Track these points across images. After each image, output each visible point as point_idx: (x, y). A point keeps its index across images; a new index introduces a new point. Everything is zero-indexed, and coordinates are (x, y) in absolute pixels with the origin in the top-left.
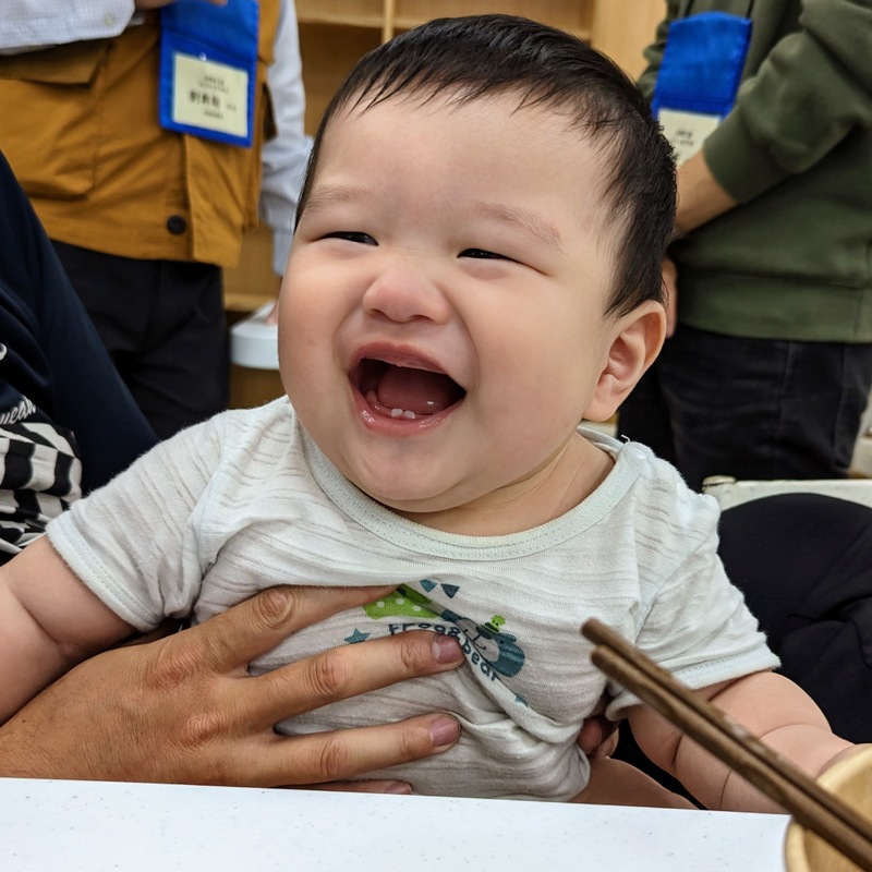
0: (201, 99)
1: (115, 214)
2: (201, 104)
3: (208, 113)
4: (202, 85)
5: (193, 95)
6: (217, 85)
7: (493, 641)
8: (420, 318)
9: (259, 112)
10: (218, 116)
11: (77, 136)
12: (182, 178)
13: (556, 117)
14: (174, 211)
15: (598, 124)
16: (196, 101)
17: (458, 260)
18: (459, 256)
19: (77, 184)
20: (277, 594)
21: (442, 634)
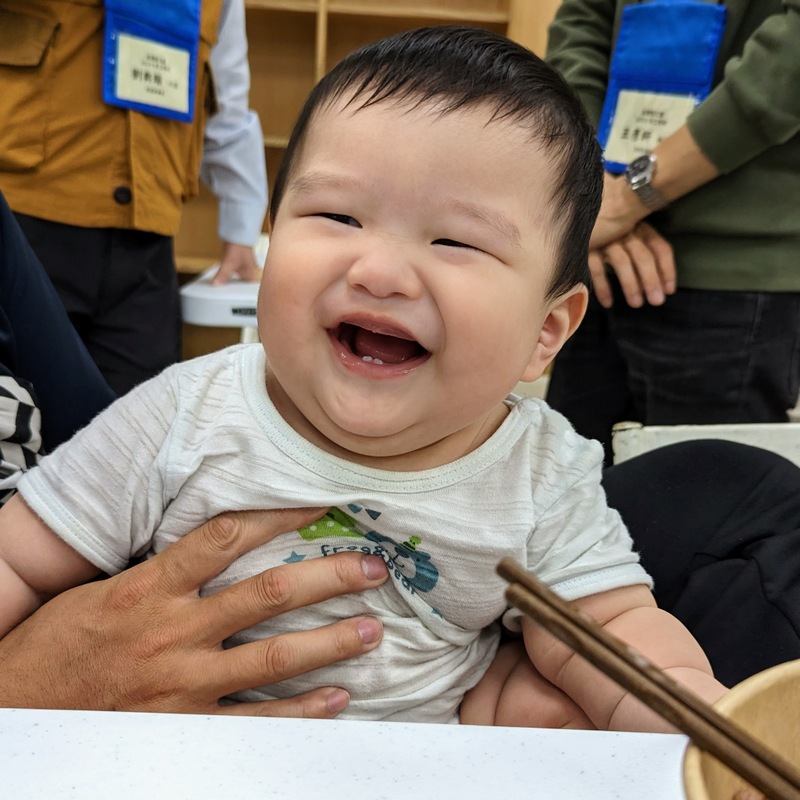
0: (143, 76)
1: (64, 185)
2: (143, 81)
3: (150, 90)
4: (143, 63)
5: (136, 73)
6: (159, 64)
7: (410, 559)
8: (397, 295)
9: (201, 89)
10: (160, 93)
11: (27, 114)
12: (126, 152)
13: (520, 130)
14: (119, 183)
15: (551, 138)
16: (139, 79)
17: (433, 247)
18: (433, 243)
19: (27, 158)
20: (224, 519)
21: (369, 553)
